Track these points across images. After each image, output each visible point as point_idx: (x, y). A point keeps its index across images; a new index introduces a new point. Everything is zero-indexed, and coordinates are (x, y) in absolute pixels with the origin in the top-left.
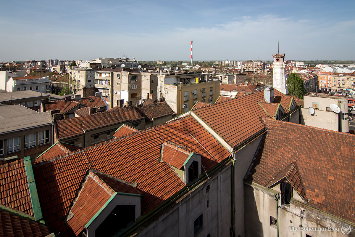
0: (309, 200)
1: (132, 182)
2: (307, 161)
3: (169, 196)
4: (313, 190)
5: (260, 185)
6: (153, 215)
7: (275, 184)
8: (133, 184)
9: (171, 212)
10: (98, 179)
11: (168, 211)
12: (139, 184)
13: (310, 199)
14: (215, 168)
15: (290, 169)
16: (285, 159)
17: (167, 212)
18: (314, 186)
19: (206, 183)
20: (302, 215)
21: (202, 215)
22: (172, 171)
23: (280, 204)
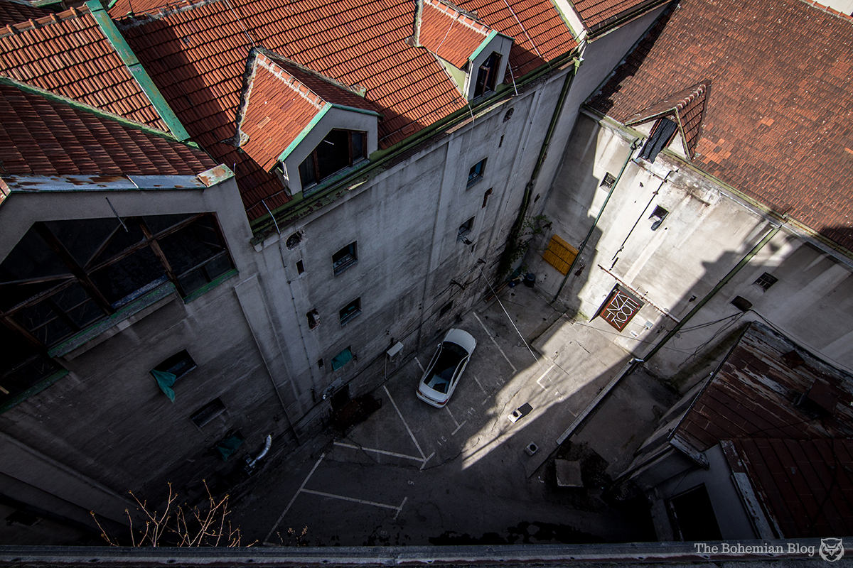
0: (698, 155)
1: (355, 86)
2: (738, 80)
3: (432, 121)
4: (715, 140)
5: (612, 119)
6: (400, 151)
7: (645, 120)
8: (356, 90)
9: (433, 149)
10: (281, 72)
11: (428, 147)
12: (370, 90)
13: (700, 155)
14: (534, 74)
15: (691, 93)
16: (692, 71)
17: (426, 149)
18: (723, 132)
19: (507, 103)
20: (669, 177)
21: (486, 159)
22: (440, 71)
23: (635, 155)
